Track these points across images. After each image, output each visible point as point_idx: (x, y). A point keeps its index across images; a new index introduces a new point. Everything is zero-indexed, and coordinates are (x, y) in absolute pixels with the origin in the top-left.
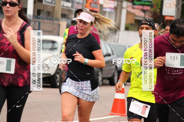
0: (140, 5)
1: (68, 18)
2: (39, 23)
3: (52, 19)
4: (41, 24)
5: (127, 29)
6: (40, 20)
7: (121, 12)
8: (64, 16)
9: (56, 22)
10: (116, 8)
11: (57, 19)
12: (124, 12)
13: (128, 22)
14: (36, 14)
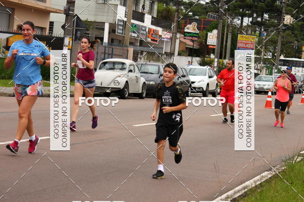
0: (190, 36)
1: (134, 45)
2: (113, 48)
3: (122, 46)
4: (114, 50)
5: (179, 54)
6: (113, 47)
7: (175, 42)
8: (131, 44)
9: (125, 48)
10: (171, 39)
11: (126, 46)
12: (178, 41)
13: (180, 49)
14: (110, 42)
